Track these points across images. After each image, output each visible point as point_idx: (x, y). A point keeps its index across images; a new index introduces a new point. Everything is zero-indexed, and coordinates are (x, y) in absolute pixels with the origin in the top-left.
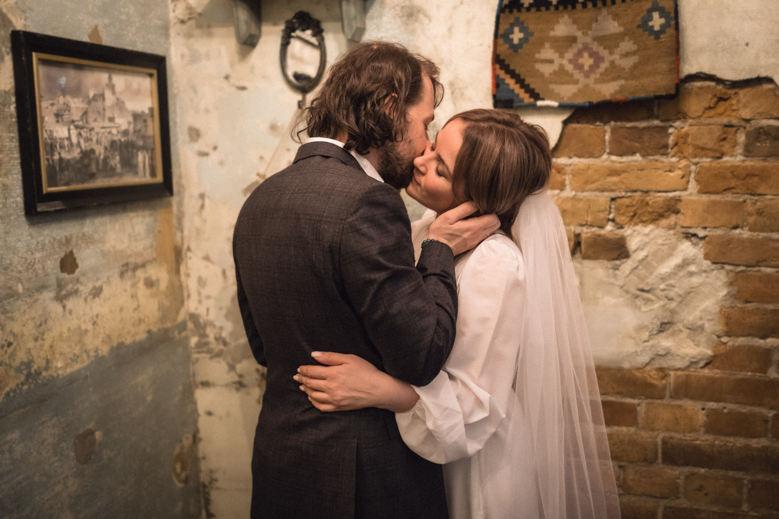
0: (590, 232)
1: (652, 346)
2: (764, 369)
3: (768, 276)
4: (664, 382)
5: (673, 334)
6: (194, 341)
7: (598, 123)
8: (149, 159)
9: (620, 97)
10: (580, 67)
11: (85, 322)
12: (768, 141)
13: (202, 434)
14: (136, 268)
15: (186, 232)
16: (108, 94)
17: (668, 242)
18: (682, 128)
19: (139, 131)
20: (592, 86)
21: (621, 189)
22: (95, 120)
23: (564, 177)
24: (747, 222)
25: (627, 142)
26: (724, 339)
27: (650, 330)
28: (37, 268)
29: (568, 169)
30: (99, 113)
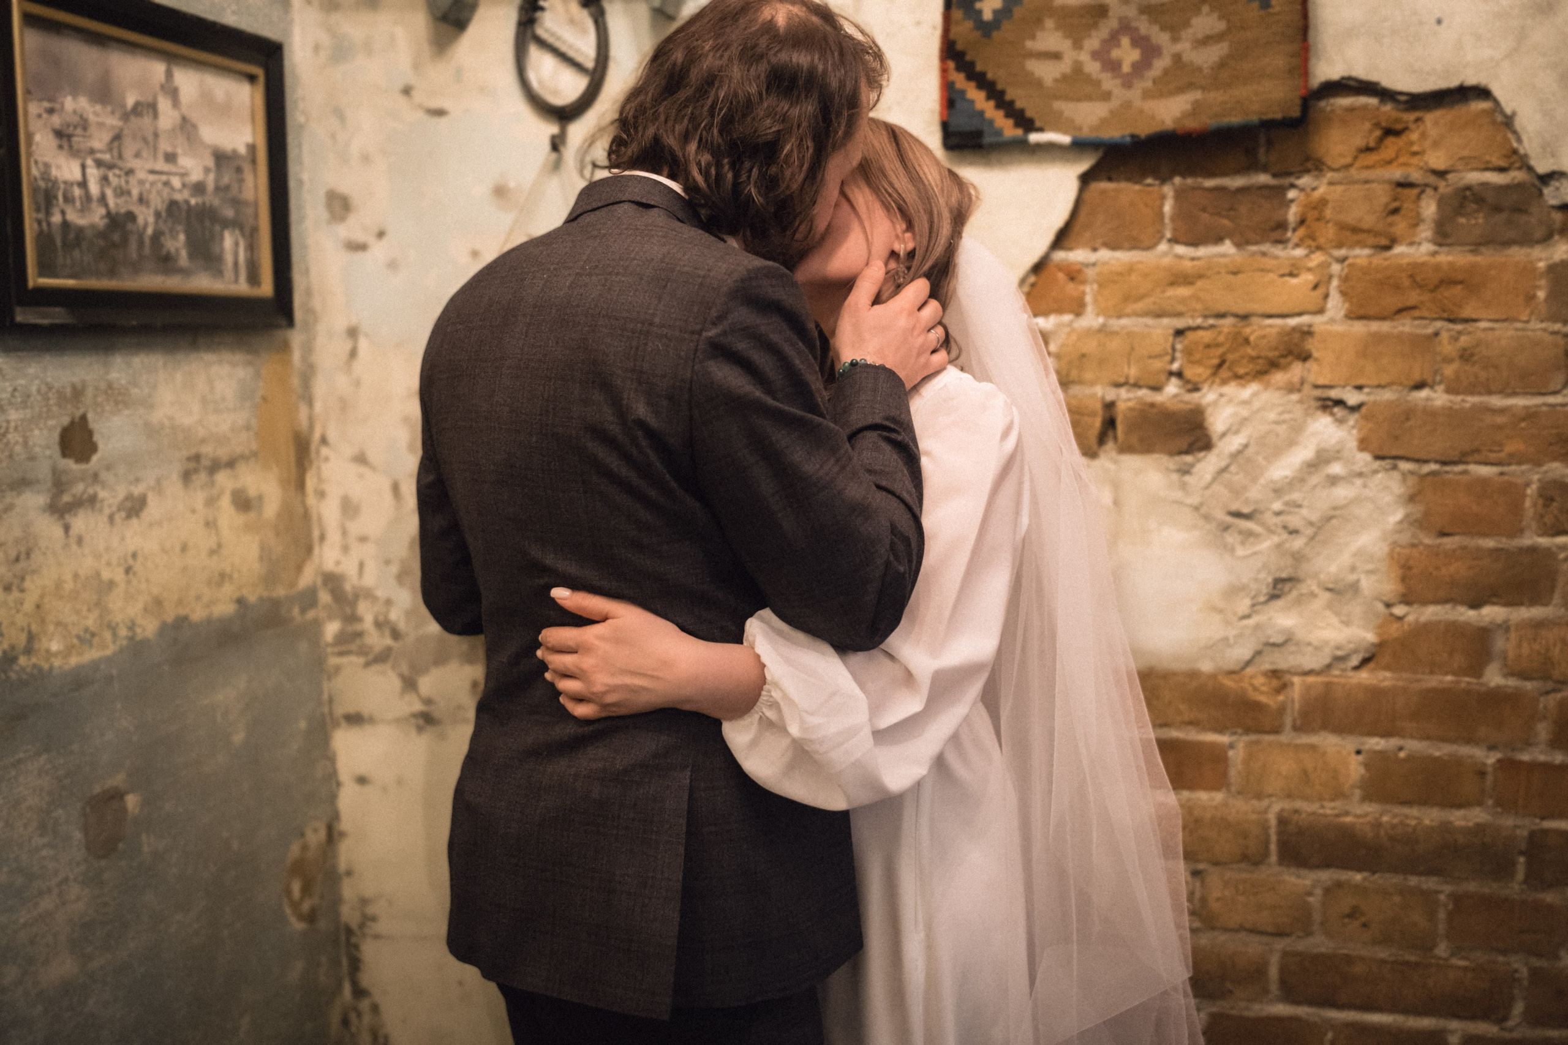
0: (1135, 398)
1: (1257, 627)
2: (1476, 669)
3: (1484, 482)
4: (1281, 698)
5: (1299, 601)
6: (332, 629)
7: (1149, 181)
8: (246, 250)
9: (1192, 124)
10: (1113, 66)
11: (109, 564)
12: (1481, 215)
13: (345, 824)
14: (215, 467)
15: (318, 407)
16: (164, 104)
17: (1287, 416)
18: (1314, 189)
19: (227, 188)
20: (1138, 103)
21: (1195, 310)
22: (137, 155)
23: (1081, 288)
24: (1442, 375)
25: (1205, 216)
26: (1399, 610)
27: (1253, 593)
28: (12, 441)
29: (1090, 273)
30: (145, 140)
